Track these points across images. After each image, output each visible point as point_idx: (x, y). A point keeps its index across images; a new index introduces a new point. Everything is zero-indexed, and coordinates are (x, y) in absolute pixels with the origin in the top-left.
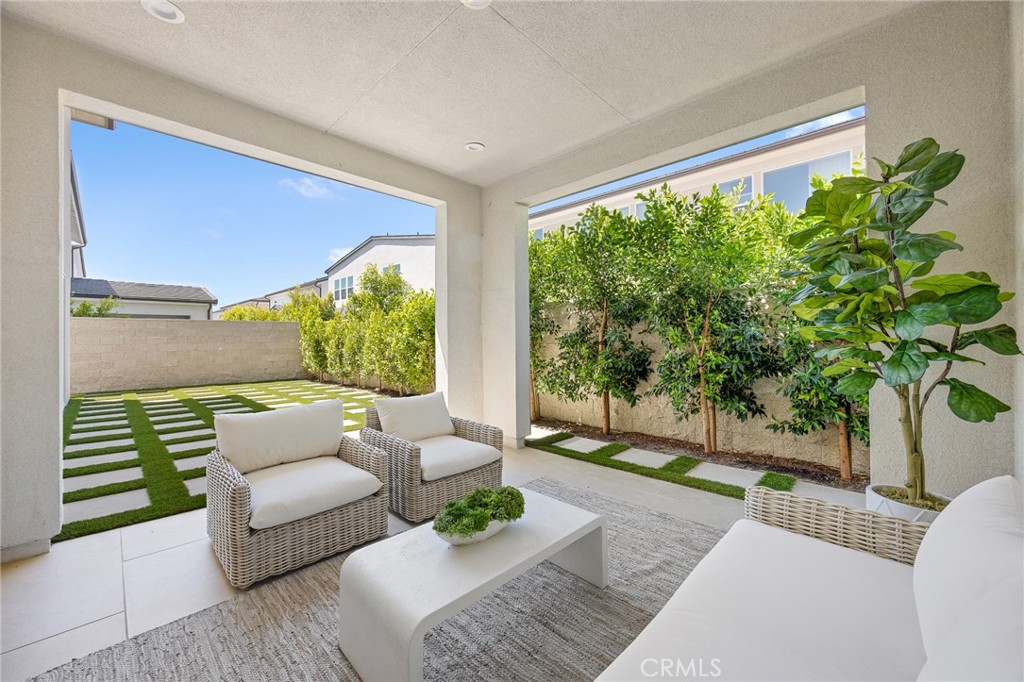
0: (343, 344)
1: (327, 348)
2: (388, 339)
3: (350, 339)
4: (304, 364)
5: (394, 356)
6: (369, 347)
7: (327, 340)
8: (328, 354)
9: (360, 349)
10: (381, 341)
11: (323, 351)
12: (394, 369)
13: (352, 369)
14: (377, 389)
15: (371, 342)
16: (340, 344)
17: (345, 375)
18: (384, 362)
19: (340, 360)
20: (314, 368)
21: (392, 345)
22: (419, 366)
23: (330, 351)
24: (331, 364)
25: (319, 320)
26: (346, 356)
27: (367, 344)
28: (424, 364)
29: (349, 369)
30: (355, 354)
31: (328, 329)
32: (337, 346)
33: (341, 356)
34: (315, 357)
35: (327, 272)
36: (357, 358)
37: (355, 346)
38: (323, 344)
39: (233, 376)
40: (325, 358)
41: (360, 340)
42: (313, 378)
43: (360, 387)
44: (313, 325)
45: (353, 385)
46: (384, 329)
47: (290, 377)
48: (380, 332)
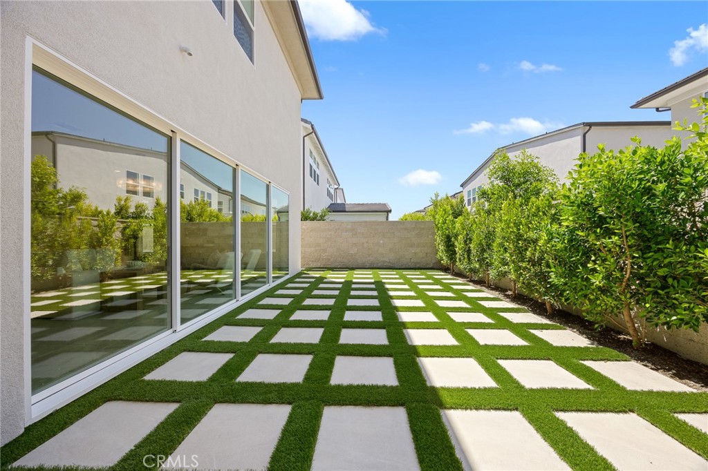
0: (471, 240)
1: (456, 243)
2: (532, 235)
3: (479, 235)
4: (438, 257)
5: (541, 259)
6: (501, 245)
7: (456, 236)
8: (457, 249)
9: (489, 246)
10: (519, 237)
11: (453, 245)
12: (543, 277)
13: (481, 266)
14: (509, 293)
15: (504, 238)
16: (468, 240)
17: (473, 271)
18: (524, 265)
19: (469, 256)
20: (445, 261)
21: (541, 243)
22: (597, 281)
23: (459, 246)
24: (460, 259)
25: (451, 217)
26: (474, 252)
27: (498, 241)
28: (608, 277)
29: (477, 266)
30: (483, 251)
31: (458, 225)
32: (465, 242)
33: (469, 251)
34: (447, 251)
35: (462, 186)
36: (486, 255)
37: (484, 242)
38: (453, 239)
39: (389, 262)
40: (455, 253)
41: (490, 236)
42: (446, 269)
43: (489, 287)
44: (444, 223)
45: (480, 282)
46: (523, 221)
47: (428, 266)
48: (517, 225)
